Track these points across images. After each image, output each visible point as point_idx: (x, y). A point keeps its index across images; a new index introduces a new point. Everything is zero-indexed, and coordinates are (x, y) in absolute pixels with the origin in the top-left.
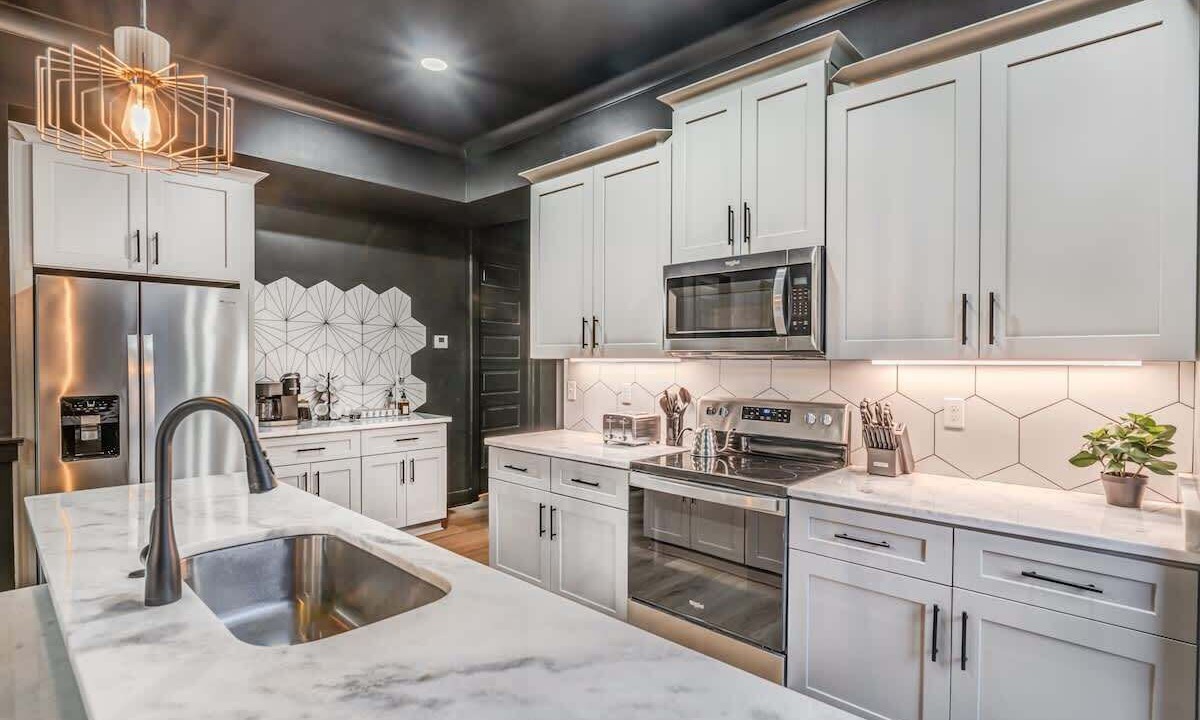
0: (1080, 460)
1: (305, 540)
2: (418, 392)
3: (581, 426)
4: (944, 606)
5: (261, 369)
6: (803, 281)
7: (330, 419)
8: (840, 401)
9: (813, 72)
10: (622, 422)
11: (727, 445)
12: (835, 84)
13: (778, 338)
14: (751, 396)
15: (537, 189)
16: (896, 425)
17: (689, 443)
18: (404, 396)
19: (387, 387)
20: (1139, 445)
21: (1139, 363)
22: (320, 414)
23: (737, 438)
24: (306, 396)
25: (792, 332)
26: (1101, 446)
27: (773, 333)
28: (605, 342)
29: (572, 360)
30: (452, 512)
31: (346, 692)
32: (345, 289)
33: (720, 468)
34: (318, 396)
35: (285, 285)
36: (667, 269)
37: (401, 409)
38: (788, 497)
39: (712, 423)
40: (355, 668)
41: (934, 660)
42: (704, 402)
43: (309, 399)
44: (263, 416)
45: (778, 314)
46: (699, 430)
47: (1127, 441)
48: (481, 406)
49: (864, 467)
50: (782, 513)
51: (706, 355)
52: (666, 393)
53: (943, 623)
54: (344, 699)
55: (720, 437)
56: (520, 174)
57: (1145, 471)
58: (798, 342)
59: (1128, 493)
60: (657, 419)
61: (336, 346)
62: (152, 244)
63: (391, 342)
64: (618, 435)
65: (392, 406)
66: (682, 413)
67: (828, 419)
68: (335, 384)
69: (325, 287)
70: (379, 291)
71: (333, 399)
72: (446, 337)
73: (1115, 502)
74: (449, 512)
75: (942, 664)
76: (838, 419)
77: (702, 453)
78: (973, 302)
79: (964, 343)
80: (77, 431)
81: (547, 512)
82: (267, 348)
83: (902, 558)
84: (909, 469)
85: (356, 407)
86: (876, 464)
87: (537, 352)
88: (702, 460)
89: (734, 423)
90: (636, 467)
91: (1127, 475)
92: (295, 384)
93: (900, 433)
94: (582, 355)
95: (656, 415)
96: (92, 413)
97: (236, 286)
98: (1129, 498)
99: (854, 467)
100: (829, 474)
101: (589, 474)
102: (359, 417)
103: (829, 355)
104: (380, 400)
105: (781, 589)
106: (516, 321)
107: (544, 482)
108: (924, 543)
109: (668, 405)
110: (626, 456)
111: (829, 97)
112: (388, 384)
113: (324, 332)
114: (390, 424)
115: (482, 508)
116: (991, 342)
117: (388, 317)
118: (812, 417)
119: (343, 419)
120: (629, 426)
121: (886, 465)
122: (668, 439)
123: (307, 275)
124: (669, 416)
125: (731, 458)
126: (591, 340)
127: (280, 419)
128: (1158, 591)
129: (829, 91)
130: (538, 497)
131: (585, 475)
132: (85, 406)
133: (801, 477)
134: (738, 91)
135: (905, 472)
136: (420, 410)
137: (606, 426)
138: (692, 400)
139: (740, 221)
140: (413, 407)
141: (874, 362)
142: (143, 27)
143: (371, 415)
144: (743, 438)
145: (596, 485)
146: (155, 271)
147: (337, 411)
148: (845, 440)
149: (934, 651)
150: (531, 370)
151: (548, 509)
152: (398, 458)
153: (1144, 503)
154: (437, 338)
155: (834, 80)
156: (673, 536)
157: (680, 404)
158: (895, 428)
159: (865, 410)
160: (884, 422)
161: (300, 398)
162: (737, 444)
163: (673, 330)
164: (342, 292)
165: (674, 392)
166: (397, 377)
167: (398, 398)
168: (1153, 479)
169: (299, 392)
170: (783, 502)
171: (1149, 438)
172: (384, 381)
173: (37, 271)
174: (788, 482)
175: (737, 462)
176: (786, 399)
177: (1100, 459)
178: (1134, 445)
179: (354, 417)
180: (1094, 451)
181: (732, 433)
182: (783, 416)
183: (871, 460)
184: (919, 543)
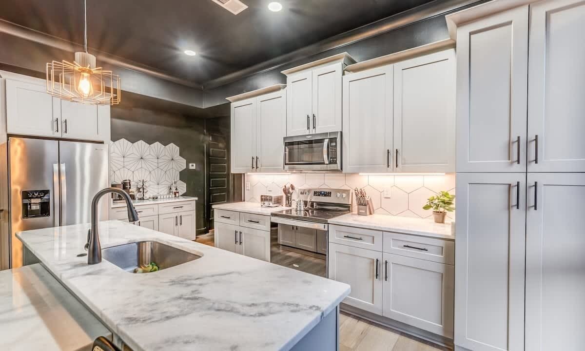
0: (426, 208)
1: (144, 244)
2: (183, 187)
3: (252, 200)
4: (380, 259)
5: (112, 178)
6: (334, 144)
7: (144, 199)
8: (348, 188)
9: (338, 66)
10: (268, 198)
11: (309, 206)
12: (345, 71)
13: (325, 165)
14: (317, 187)
15: (233, 105)
16: (367, 197)
17: (294, 206)
18: (176, 189)
19: (169, 186)
20: (443, 202)
21: (444, 174)
22: (140, 197)
23: (312, 203)
24: (133, 190)
25: (330, 163)
26: (432, 202)
27: (323, 163)
28: (261, 166)
29: (248, 174)
30: (198, 238)
31: (171, 283)
32: (150, 144)
33: (306, 214)
34: (138, 189)
35: (123, 142)
36: (285, 138)
37: (175, 194)
38: (328, 223)
39: (303, 198)
40: (173, 278)
41: (377, 278)
42: (299, 190)
43: (134, 191)
44: (114, 198)
45: (325, 156)
46: (297, 200)
47: (440, 200)
48: (210, 193)
49: (356, 213)
50: (326, 229)
51: (301, 172)
52: (285, 186)
53: (380, 265)
54: (170, 285)
55: (306, 203)
56: (226, 98)
57: (446, 211)
58: (333, 166)
59: (441, 218)
60: (282, 197)
61: (146, 168)
62: (64, 125)
63: (171, 167)
64: (267, 203)
65: (171, 193)
66: (291, 194)
67: (344, 195)
68: (146, 184)
69: (141, 143)
70: (165, 145)
71: (145, 191)
72: (194, 165)
73: (437, 222)
74: (196, 238)
75: (380, 279)
76: (348, 195)
77: (299, 209)
78: (391, 152)
79: (388, 167)
80: (29, 206)
81: (238, 234)
82: (115, 169)
83: (366, 243)
84: (372, 213)
85: (155, 194)
86: (361, 211)
87: (234, 170)
88: (299, 212)
89: (311, 197)
90: (273, 215)
91: (441, 212)
92: (128, 184)
93: (368, 200)
94: (252, 172)
95: (282, 195)
96: (37, 198)
97: (102, 143)
98: (441, 220)
99: (353, 213)
100: (344, 215)
101: (255, 218)
102: (157, 198)
103: (343, 172)
104: (166, 191)
105: (326, 260)
106: (225, 157)
107: (237, 222)
108: (373, 237)
109: (286, 191)
110: (269, 211)
111: (343, 77)
112: (169, 184)
113: (141, 162)
114: (170, 201)
115: (211, 235)
116: (397, 167)
117: (168, 156)
118: (339, 194)
119: (150, 199)
120: (271, 200)
121: (364, 211)
122: (286, 204)
123: (133, 138)
124: (286, 195)
125: (310, 211)
126: (255, 165)
127: (121, 200)
128: (444, 249)
129: (343, 74)
130: (234, 228)
131: (253, 219)
132: (33, 194)
133: (334, 216)
134: (311, 72)
135: (371, 214)
136: (184, 195)
137: (262, 200)
138: (296, 189)
139: (311, 121)
140: (181, 194)
141: (360, 174)
142: (85, 52)
143: (162, 197)
144: (314, 203)
145: (258, 222)
146: (65, 136)
147: (147, 196)
148: (350, 203)
149: (377, 275)
150: (231, 178)
151: (239, 233)
152: (174, 215)
153: (445, 222)
154: (190, 165)
155: (346, 70)
156: (289, 242)
157: (291, 190)
158: (367, 198)
159: (356, 191)
160: (363, 196)
161: (130, 190)
162: (312, 205)
163: (287, 162)
164: (148, 145)
165: (288, 186)
166: (173, 181)
167: (174, 190)
168: (448, 213)
169: (130, 188)
170: (326, 225)
171: (446, 199)
172: (167, 183)
173: (9, 135)
174: (328, 218)
175: (312, 212)
176: (329, 188)
177: (432, 207)
178: (442, 202)
179: (155, 198)
180: (430, 204)
181: (310, 202)
182: (327, 194)
183: (359, 209)
184: (372, 238)
